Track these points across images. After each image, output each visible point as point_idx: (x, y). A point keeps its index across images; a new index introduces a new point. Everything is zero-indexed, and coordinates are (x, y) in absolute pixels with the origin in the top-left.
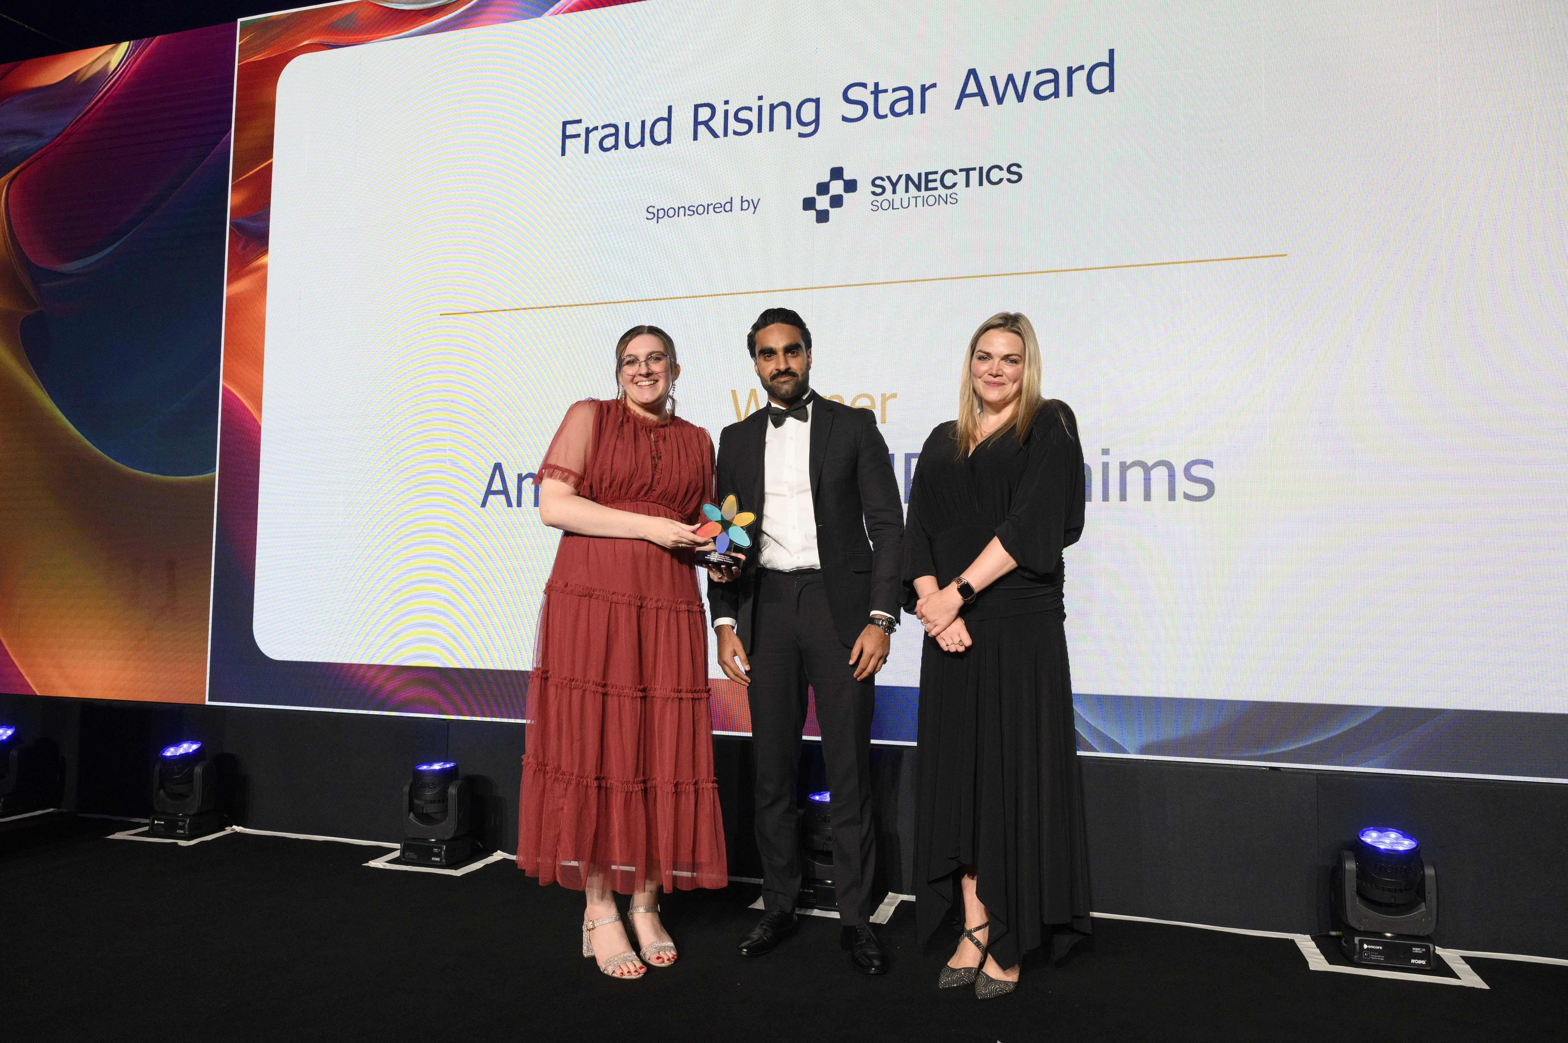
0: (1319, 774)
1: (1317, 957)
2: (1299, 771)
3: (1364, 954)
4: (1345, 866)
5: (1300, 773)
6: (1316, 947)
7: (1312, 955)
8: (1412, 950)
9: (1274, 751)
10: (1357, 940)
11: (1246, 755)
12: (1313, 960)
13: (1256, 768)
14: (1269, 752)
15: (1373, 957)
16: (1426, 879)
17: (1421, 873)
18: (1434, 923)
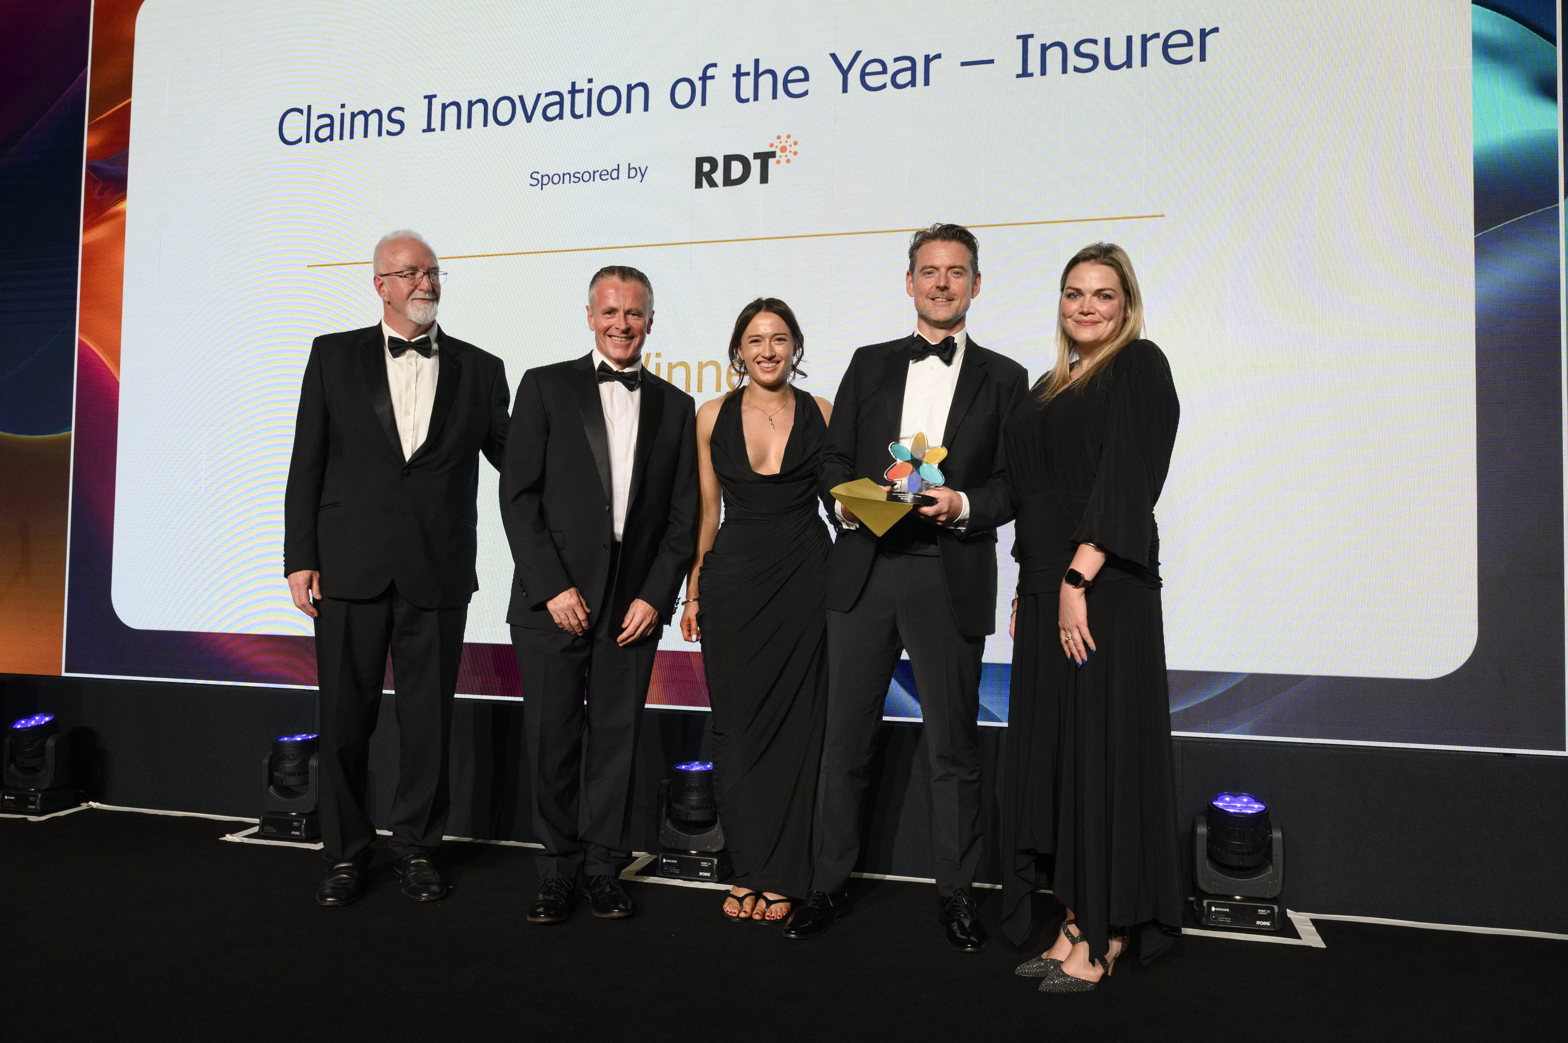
0: (1185, 741)
3: (1212, 916)
4: (1197, 831)
8: (1258, 911)
10: (1205, 903)
16: (1273, 842)
17: (1269, 836)
18: (1280, 885)
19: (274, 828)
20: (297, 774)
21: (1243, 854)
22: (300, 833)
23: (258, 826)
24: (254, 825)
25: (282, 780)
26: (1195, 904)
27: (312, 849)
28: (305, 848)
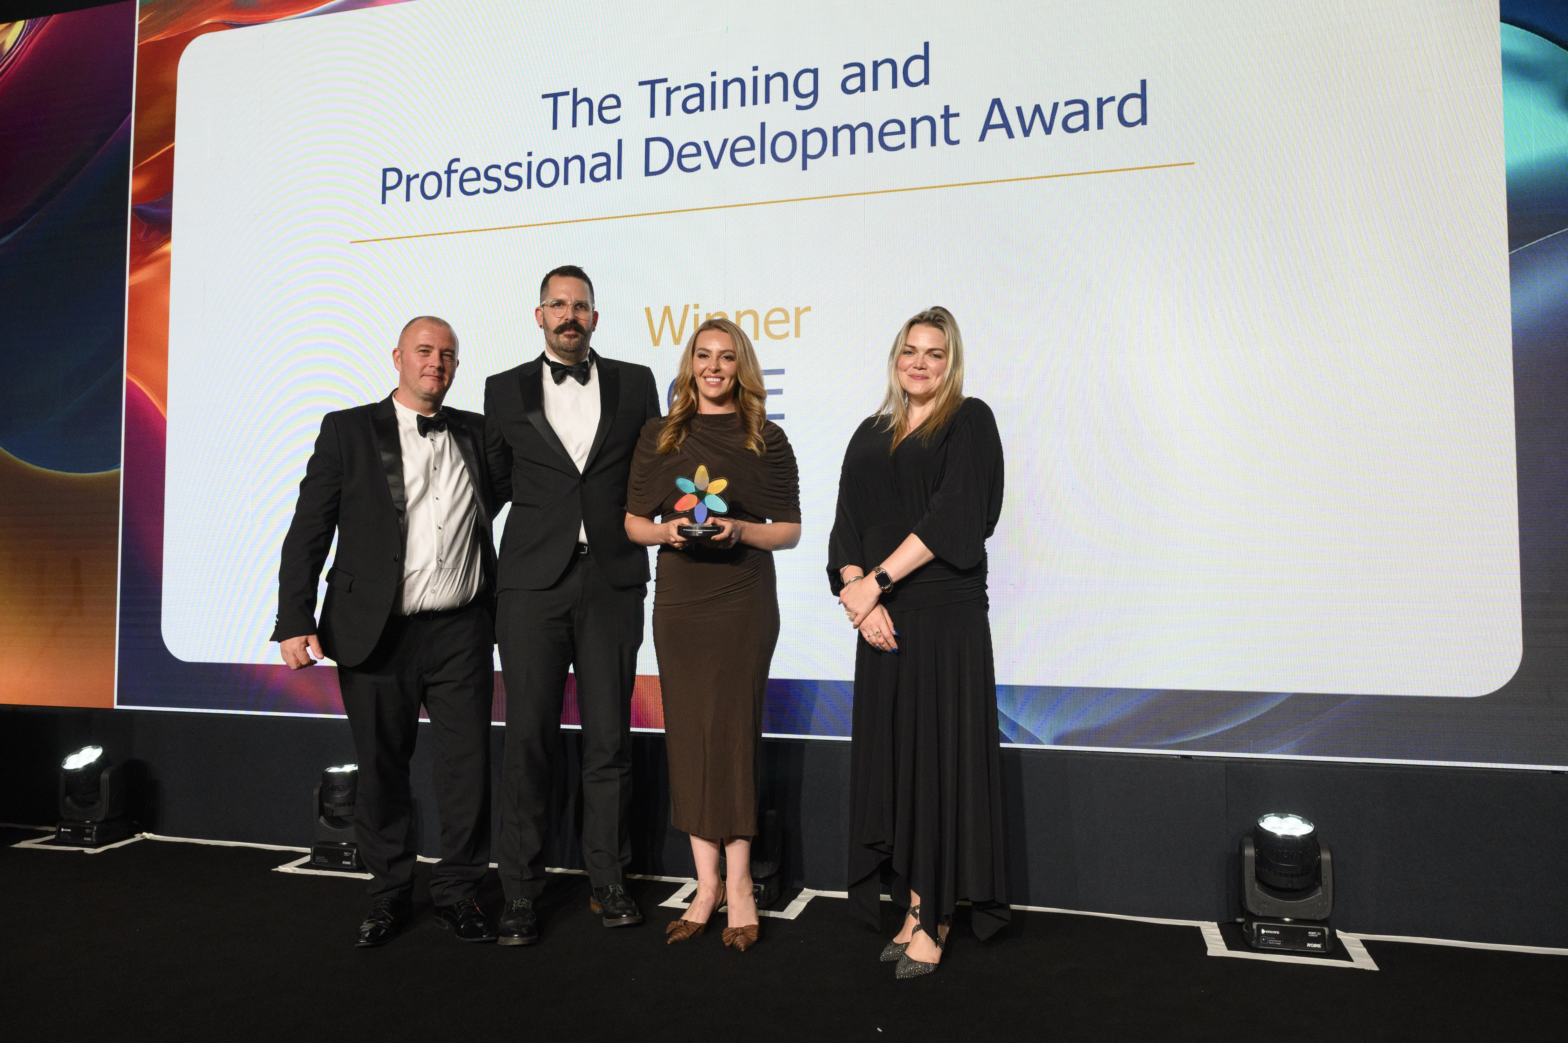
0: (1229, 762)
1: (1219, 943)
2: (1210, 759)
3: (1262, 939)
4: (1244, 852)
5: (1210, 761)
6: (1220, 933)
7: (1213, 942)
8: (1308, 934)
9: (1185, 739)
10: (1255, 925)
11: (1157, 743)
12: (1213, 946)
13: (1168, 757)
14: (1180, 740)
15: (1270, 942)
16: (1322, 863)
17: (1318, 858)
18: (1330, 906)
19: (325, 858)
20: (347, 804)
21: (1292, 876)
22: (351, 863)
23: (310, 856)
24: (305, 854)
25: (333, 811)
26: (1244, 926)
27: (363, 878)
28: (357, 877)
